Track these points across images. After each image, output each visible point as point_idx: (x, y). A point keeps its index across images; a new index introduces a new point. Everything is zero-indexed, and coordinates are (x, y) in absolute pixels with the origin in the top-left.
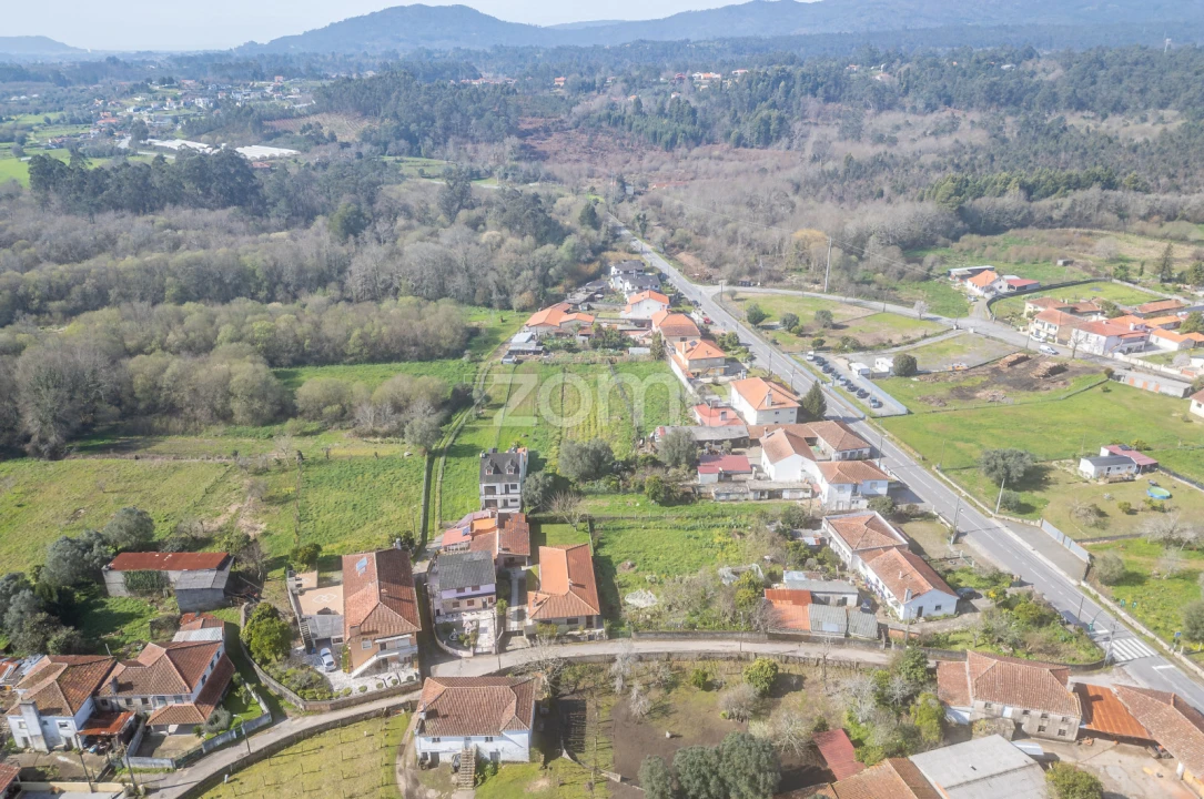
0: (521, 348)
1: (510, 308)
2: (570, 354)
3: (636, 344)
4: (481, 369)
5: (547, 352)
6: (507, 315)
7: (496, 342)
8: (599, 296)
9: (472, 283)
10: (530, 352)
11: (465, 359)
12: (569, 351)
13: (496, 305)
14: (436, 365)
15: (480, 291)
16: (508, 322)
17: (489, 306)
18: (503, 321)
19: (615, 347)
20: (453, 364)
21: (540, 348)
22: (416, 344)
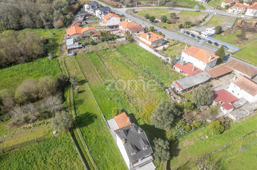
0: (73, 47)
1: (54, 27)
2: (94, 46)
3: (119, 37)
4: (60, 61)
5: (84, 46)
6: (54, 31)
7: (57, 45)
8: (88, 17)
9: (32, 19)
10: (77, 48)
11: (50, 57)
12: (93, 45)
13: (47, 27)
14: (36, 63)
15: (37, 22)
16: (56, 34)
17: (43, 27)
18: (54, 34)
19: (110, 39)
20: (44, 60)
21: (81, 46)
22: (22, 55)
